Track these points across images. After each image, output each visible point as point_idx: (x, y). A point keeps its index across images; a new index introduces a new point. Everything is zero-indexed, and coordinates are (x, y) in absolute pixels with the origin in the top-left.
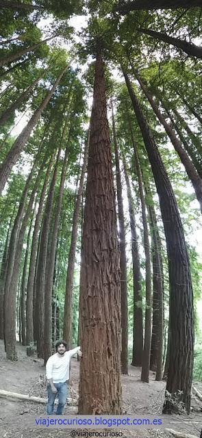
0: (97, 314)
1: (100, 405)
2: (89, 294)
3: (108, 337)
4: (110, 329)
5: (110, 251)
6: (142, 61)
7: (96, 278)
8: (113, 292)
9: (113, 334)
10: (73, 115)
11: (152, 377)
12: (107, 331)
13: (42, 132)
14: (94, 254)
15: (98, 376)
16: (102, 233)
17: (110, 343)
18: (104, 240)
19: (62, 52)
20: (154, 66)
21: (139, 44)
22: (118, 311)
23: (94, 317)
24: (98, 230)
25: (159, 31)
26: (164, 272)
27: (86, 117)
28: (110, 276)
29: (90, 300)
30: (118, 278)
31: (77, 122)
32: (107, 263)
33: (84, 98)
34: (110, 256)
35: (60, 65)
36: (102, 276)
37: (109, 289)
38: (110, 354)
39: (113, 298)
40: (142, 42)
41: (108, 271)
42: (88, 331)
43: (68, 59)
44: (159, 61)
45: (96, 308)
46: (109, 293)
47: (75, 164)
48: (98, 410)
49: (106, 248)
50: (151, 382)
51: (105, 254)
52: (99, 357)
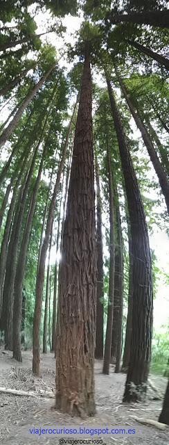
0: (76, 312)
1: (77, 397)
2: (69, 293)
3: (85, 335)
4: (87, 328)
5: (89, 252)
6: (125, 71)
7: (76, 278)
8: (91, 292)
9: (89, 332)
10: (55, 111)
11: (111, 370)
12: (84, 329)
13: (24, 122)
14: (75, 253)
15: (75, 371)
16: (83, 233)
17: (87, 340)
18: (84, 240)
19: (53, 49)
20: (135, 78)
21: (124, 54)
22: (94, 310)
23: (73, 315)
24: (79, 230)
25: (145, 45)
26: (125, 271)
27: (67, 115)
28: (89, 277)
29: (70, 298)
30: (95, 279)
31: (58, 119)
32: (86, 263)
33: (67, 96)
34: (89, 257)
35: (48, 60)
36: (82, 276)
37: (88, 289)
38: (86, 351)
39: (90, 297)
40: (128, 53)
41: (88, 272)
42: (66, 328)
43: (57, 56)
44: (141, 74)
45: (76, 307)
46: (88, 293)
47: (51, 158)
48: (75, 402)
49: (86, 249)
50: (111, 375)
51: (86, 255)
52: (76, 353)
